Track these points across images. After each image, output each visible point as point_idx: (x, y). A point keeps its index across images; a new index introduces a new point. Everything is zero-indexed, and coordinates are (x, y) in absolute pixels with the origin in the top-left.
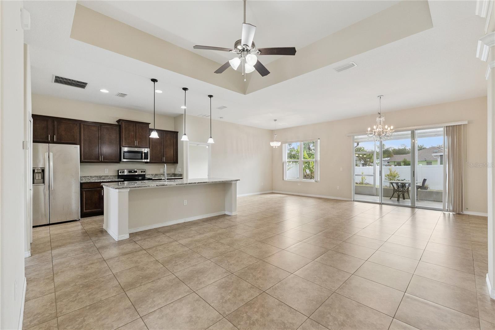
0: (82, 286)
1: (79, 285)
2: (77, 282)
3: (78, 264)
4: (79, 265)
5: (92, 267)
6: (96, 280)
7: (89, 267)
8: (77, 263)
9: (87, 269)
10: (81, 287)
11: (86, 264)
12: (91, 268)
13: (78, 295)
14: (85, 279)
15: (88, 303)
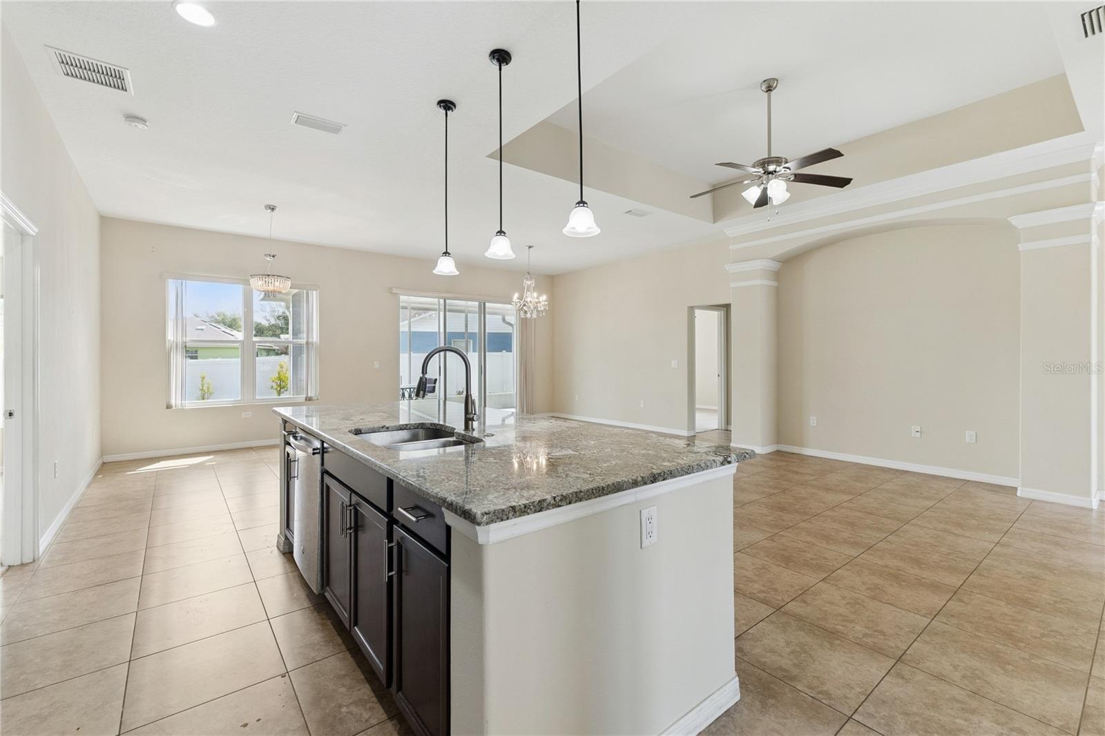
0: (1019, 644)
1: (1026, 650)
2: (1024, 659)
3: (973, 712)
4: (974, 704)
5: (951, 668)
6: (980, 634)
7: (956, 676)
8: (975, 719)
9: (969, 674)
10: (1023, 644)
11: (956, 692)
12: (955, 667)
13: (1043, 635)
14: (1000, 652)
15: (1033, 613)
